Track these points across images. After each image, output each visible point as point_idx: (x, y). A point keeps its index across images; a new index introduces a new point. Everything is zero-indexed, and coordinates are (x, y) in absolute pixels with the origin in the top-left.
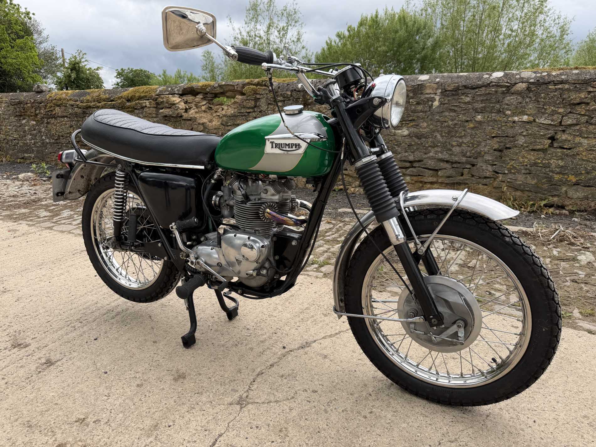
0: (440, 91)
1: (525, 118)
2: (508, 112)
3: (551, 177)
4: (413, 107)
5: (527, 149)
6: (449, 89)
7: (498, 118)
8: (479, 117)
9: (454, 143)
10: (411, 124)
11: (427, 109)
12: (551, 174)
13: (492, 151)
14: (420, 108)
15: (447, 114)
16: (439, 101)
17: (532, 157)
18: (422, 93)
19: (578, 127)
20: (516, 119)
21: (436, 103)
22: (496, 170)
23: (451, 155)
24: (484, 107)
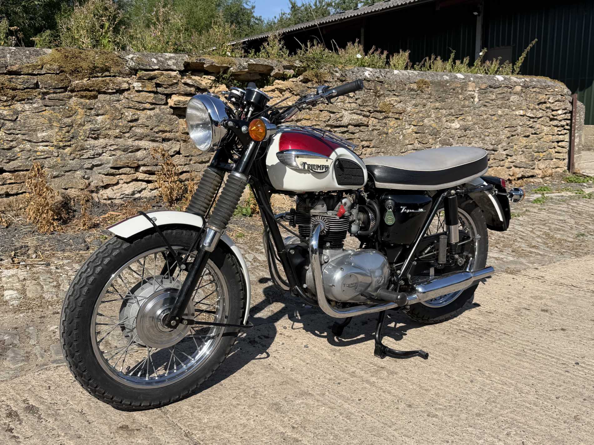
0: (478, 89)
1: (522, 112)
2: (514, 108)
3: (533, 155)
4: (463, 103)
5: (523, 135)
6: (483, 87)
7: (508, 112)
8: (500, 112)
9: (487, 134)
10: (461, 118)
11: (471, 104)
12: (533, 153)
13: (506, 139)
14: (467, 103)
15: (482, 109)
16: (479, 98)
17: (524, 141)
18: (466, 90)
19: (542, 119)
20: (517, 113)
21: (476, 100)
22: (508, 154)
23: (484, 143)
24: (502, 104)
